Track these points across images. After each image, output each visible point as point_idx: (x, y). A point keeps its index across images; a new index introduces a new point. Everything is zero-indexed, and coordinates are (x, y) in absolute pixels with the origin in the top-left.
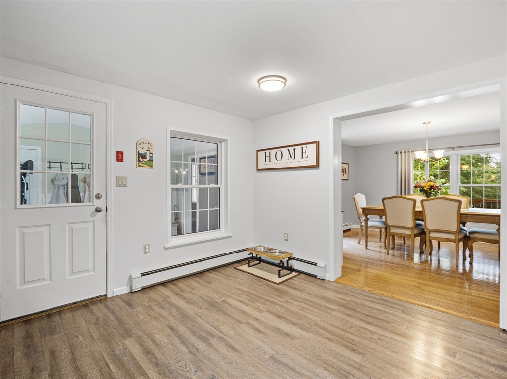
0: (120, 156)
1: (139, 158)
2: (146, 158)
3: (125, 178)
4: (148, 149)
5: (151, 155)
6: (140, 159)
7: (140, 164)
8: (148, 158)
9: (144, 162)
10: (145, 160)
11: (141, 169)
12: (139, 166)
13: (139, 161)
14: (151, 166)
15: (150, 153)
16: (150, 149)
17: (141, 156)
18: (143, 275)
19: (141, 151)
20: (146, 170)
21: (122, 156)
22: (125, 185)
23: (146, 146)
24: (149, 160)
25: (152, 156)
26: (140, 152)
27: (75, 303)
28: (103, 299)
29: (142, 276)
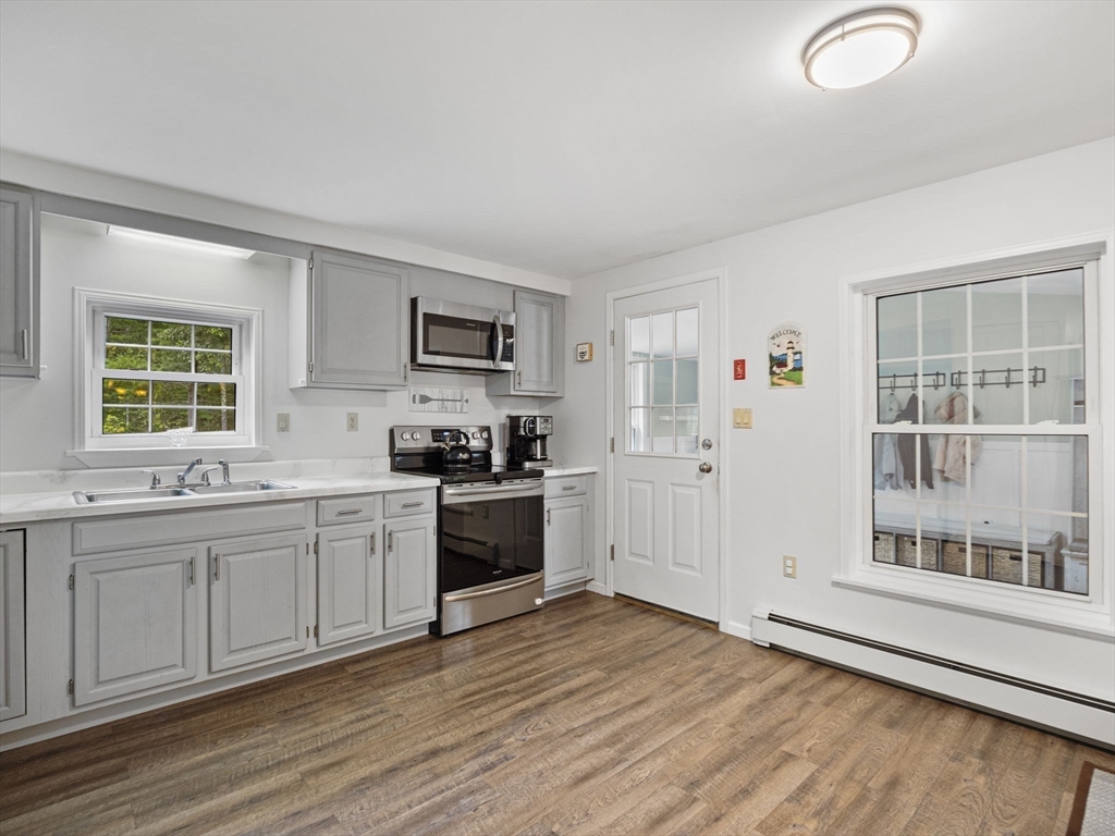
0: (740, 370)
1: (771, 367)
2: (786, 366)
3: (748, 412)
4: (790, 345)
5: (797, 357)
6: (775, 368)
7: (775, 380)
8: (791, 365)
9: (782, 375)
10: (785, 370)
11: (777, 390)
12: (773, 384)
13: (772, 373)
14: (799, 382)
15: (795, 353)
16: (794, 345)
17: (777, 362)
18: (772, 618)
19: (777, 353)
20: (788, 391)
21: (743, 368)
22: (747, 426)
23: (784, 340)
24: (794, 369)
25: (800, 360)
26: (774, 355)
27: (682, 613)
28: (710, 626)
29: (770, 619)
